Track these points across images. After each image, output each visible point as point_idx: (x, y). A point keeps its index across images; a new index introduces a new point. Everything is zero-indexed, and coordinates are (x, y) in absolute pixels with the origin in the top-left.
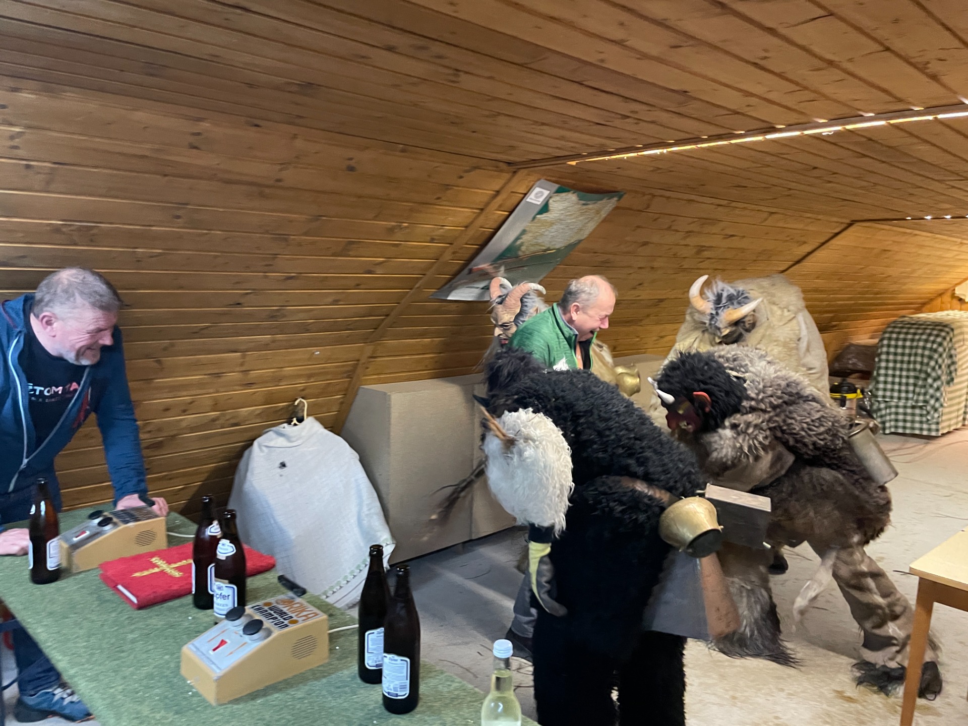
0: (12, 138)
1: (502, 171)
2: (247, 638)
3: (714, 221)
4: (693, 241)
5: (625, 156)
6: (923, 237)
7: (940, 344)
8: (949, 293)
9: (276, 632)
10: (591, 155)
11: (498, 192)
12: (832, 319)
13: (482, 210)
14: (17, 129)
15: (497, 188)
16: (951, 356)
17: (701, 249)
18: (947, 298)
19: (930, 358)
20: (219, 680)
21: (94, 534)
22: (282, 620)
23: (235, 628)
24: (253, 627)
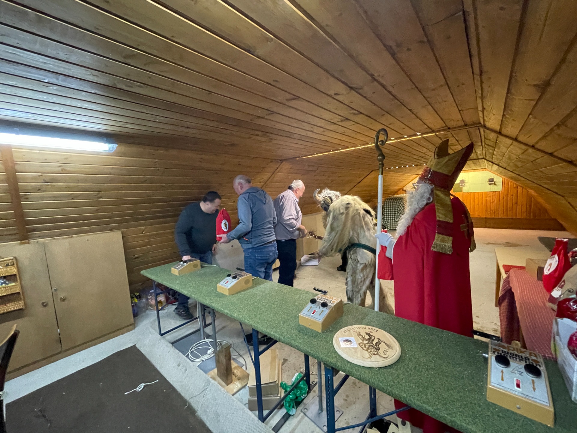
0: (155, 162)
1: (278, 162)
2: (233, 280)
3: (336, 173)
4: (331, 178)
5: (311, 156)
6: (392, 174)
7: (400, 204)
8: (402, 190)
9: (240, 278)
10: (302, 157)
11: (277, 168)
12: (370, 199)
13: (273, 173)
14: (156, 160)
16: (403, 207)
17: (333, 181)
18: (401, 190)
19: (398, 207)
20: (229, 289)
21: (182, 266)
22: (241, 276)
23: (230, 279)
24: (234, 278)
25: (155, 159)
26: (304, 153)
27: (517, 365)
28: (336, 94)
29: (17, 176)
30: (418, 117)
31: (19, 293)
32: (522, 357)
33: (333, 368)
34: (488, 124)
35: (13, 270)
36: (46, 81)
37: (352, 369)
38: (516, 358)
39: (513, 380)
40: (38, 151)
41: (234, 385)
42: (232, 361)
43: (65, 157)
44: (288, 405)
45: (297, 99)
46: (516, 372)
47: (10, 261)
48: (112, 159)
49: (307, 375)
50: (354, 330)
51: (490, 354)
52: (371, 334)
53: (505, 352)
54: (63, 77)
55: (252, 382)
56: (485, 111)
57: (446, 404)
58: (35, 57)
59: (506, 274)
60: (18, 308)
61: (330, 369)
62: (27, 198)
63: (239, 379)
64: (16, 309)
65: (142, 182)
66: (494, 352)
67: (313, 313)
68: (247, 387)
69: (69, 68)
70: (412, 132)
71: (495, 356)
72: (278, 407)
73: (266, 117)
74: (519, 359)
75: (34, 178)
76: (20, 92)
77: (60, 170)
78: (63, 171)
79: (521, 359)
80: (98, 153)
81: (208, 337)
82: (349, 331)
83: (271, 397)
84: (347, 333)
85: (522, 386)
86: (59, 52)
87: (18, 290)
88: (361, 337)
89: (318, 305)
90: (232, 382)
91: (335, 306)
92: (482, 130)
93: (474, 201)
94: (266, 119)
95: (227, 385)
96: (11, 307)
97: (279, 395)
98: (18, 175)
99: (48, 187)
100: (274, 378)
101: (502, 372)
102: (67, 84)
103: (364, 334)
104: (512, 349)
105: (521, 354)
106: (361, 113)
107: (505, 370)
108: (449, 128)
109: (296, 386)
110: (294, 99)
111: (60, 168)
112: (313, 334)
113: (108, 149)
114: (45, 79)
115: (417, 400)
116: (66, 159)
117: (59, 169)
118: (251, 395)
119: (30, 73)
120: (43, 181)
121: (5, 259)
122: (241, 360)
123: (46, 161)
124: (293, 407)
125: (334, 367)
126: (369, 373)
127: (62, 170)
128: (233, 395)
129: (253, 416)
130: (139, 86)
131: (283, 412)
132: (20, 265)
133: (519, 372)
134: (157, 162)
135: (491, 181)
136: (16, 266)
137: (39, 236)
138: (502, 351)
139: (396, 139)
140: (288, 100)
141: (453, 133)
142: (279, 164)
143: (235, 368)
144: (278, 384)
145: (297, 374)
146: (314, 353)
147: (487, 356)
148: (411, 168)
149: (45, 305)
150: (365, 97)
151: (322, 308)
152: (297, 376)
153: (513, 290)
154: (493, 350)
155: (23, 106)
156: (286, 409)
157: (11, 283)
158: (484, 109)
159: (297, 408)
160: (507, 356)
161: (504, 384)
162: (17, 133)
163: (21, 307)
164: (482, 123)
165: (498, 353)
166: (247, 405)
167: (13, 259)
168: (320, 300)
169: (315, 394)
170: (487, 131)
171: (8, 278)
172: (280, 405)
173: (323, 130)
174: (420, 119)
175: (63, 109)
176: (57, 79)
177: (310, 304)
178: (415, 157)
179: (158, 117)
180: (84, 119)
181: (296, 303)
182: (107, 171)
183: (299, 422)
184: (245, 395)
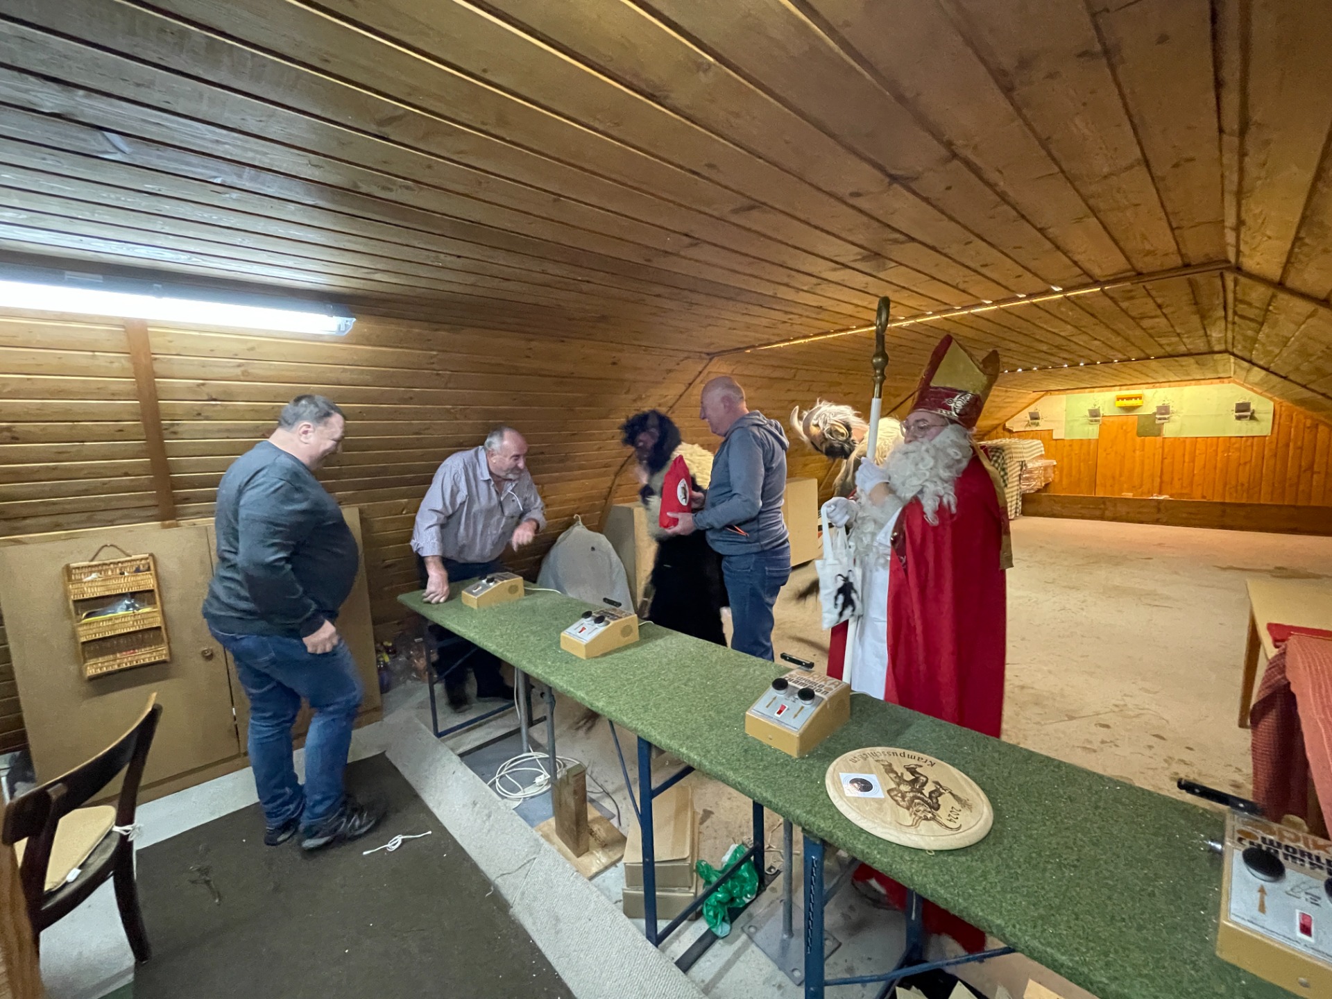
0: (431, 358)
1: (703, 359)
2: (597, 625)
5: (782, 345)
8: (1001, 427)
9: (612, 623)
10: (761, 345)
11: (700, 373)
14: (435, 353)
15: (700, 369)
16: (1003, 469)
18: (1000, 430)
20: (586, 646)
21: (485, 587)
22: (614, 617)
23: (587, 622)
24: (599, 620)
25: (432, 350)
26: (766, 336)
27: (1305, 878)
28: (857, 195)
29: (157, 385)
30: (1058, 248)
31: (158, 628)
32: (1318, 859)
33: (824, 842)
34: (1249, 264)
35: (148, 582)
36: (218, 181)
37: (869, 847)
38: (1303, 861)
39: (1293, 917)
40: (197, 333)
41: (591, 857)
42: (589, 804)
43: (250, 345)
44: (711, 913)
45: (759, 207)
46: (1303, 895)
47: (143, 562)
48: (344, 349)
49: (758, 850)
50: (876, 758)
51: (1228, 844)
52: (918, 770)
53: (1271, 842)
54: (253, 171)
55: (633, 855)
56: (1243, 230)
57: (1106, 954)
58: (198, 129)
59: (1276, 647)
60: (157, 659)
61: (818, 842)
62: (175, 433)
63: (605, 845)
64: (153, 660)
65: (405, 401)
66: (1240, 840)
67: (779, 712)
68: (620, 865)
69: (265, 150)
70: (1040, 286)
71: (1243, 849)
72: (690, 916)
73: (682, 253)
74: (1311, 864)
75: (190, 389)
76: (167, 207)
77: (240, 373)
78: (247, 376)
79: (1316, 863)
80: (317, 338)
81: (537, 747)
82: (865, 759)
83: (674, 891)
84: (859, 763)
85: (1317, 932)
86: (247, 117)
87: (157, 622)
88: (893, 775)
89: (791, 694)
90: (588, 850)
91: (831, 699)
92: (1230, 278)
93: (1193, 461)
94: (685, 258)
95: (579, 856)
96: (145, 656)
97: (693, 890)
98: (159, 382)
99: (215, 408)
100: (683, 853)
101: (1262, 890)
102: (259, 186)
103: (900, 770)
104: (1293, 837)
105: (1315, 852)
106: (913, 239)
107: (1269, 886)
108: (1140, 274)
109: (730, 873)
110: (751, 208)
111: (242, 369)
112: (777, 759)
113: (335, 328)
114: (215, 177)
115: (1034, 937)
116: (252, 349)
117: (239, 371)
118: (630, 883)
119: (188, 164)
120: (206, 398)
121: (134, 557)
122: (607, 804)
123: (212, 353)
124: (723, 920)
125: (826, 839)
126: (912, 860)
127: (245, 373)
128: (591, 878)
129: (635, 929)
130: (407, 188)
131: (701, 927)
132: (160, 570)
133: (1308, 897)
134: (435, 356)
135: (1243, 410)
136: (153, 572)
137: (198, 513)
138: (1264, 839)
139: (996, 302)
140: (735, 211)
141: (1149, 286)
142: (705, 362)
143: (595, 820)
144: (691, 865)
145: (734, 847)
146: (780, 804)
147: (1219, 847)
148: (1028, 373)
149: (209, 657)
150: (926, 200)
151: (800, 703)
152: (736, 851)
153: (1293, 689)
154: (1237, 836)
155: (171, 237)
156: (708, 922)
157: (144, 607)
158: (1240, 223)
159: (732, 921)
160: (1277, 852)
161: (1268, 921)
162: (159, 293)
163: (164, 658)
164: (1232, 259)
165: (1251, 843)
166: (621, 904)
167: (147, 559)
168: (795, 682)
169: (775, 895)
170: (1242, 280)
171: (138, 595)
172: (693, 912)
173: (814, 280)
174: (1065, 254)
175: (249, 241)
176: (240, 176)
177: (772, 692)
178: (1045, 348)
179: (442, 255)
180: (290, 264)
181: (738, 687)
182: (332, 376)
183: (737, 955)
184: (616, 882)
